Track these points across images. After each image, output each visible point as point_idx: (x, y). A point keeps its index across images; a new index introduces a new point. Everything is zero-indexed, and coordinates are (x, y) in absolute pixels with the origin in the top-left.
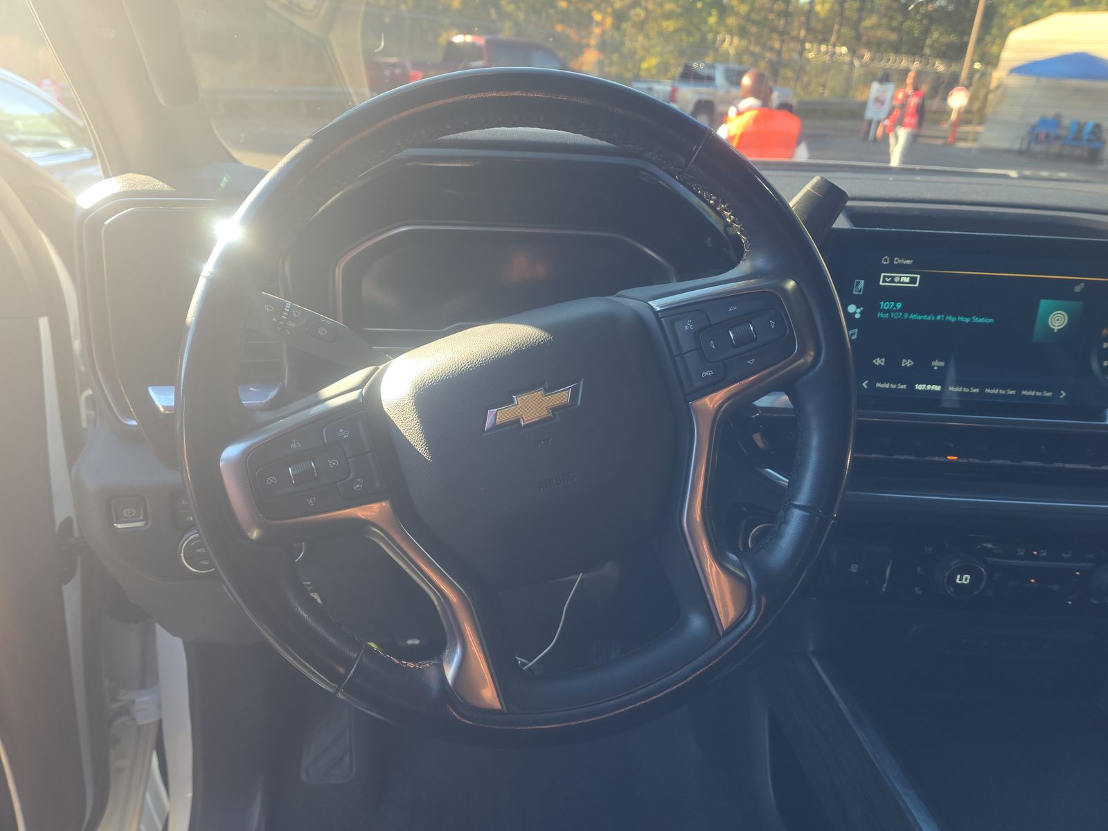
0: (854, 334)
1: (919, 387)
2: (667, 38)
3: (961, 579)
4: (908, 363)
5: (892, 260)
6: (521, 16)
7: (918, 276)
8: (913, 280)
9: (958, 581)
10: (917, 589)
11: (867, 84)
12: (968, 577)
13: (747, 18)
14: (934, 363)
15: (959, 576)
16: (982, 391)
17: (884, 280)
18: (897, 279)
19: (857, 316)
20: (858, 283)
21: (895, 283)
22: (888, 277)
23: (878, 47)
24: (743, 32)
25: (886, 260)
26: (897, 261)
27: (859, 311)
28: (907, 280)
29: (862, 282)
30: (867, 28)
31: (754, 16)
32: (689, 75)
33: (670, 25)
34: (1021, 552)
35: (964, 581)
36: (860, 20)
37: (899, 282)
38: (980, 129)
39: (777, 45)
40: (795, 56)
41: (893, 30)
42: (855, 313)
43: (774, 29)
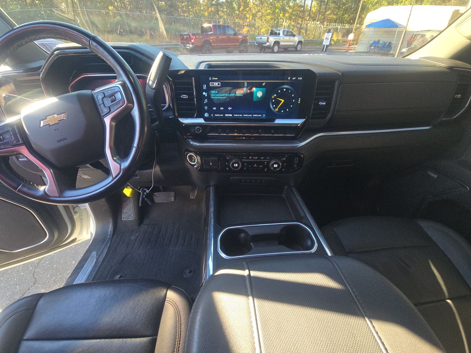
0: (206, 101)
1: (226, 115)
2: (268, 22)
3: (235, 165)
4: (222, 108)
5: (212, 78)
6: (225, 17)
7: (220, 83)
8: (219, 84)
9: (235, 166)
10: (227, 168)
11: (324, 34)
12: (237, 164)
13: (292, 14)
14: (229, 108)
15: (235, 164)
16: (243, 115)
17: (211, 84)
18: (214, 84)
19: (206, 96)
20: (204, 86)
21: (214, 85)
22: (212, 83)
23: (330, 21)
24: (290, 18)
25: (210, 78)
26: (213, 79)
27: (206, 94)
28: (217, 84)
29: (205, 85)
30: (327, 15)
31: (293, 13)
32: (273, 33)
33: (269, 17)
34: (251, 158)
35: (236, 166)
36: (325, 12)
37: (215, 85)
38: (356, 46)
39: (300, 22)
40: (305, 26)
41: (335, 15)
42: (205, 95)
43: (300, 17)
